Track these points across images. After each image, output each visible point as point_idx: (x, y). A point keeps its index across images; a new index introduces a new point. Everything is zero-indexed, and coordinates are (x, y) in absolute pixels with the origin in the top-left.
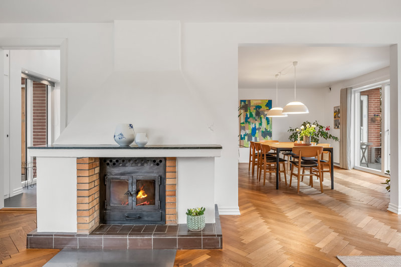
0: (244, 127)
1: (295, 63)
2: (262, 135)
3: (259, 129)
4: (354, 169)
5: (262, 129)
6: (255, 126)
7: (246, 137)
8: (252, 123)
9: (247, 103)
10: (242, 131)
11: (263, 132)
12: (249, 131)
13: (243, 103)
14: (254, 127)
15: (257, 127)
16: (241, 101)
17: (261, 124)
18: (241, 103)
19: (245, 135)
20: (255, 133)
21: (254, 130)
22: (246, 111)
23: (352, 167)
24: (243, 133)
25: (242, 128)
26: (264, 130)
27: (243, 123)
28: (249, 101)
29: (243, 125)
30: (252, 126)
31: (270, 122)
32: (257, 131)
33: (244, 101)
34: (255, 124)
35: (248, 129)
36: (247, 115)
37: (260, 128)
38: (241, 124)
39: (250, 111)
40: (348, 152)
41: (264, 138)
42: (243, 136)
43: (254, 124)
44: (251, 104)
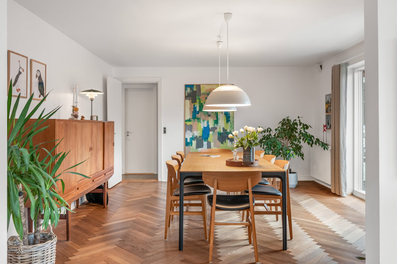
0: (191, 126)
1: (227, 15)
2: (219, 139)
3: (214, 129)
4: (352, 194)
5: (218, 130)
6: (208, 125)
7: (194, 142)
8: (204, 120)
9: (195, 90)
10: (188, 132)
11: (220, 134)
12: (198, 133)
13: (189, 90)
14: (206, 126)
15: (211, 126)
16: (186, 86)
17: (216, 122)
18: (186, 90)
19: (192, 139)
20: (208, 135)
21: (206, 131)
22: (194, 101)
23: (349, 191)
24: (189, 136)
25: (188, 128)
26: (222, 131)
27: (189, 120)
28: (199, 86)
29: (188, 123)
30: (203, 125)
31: (231, 119)
32: (211, 133)
33: (191, 86)
34: (208, 122)
35: (197, 130)
36: (195, 108)
37: (216, 128)
38: (186, 121)
39: (200, 102)
40: (342, 168)
41: (222, 143)
42: (189, 141)
43: (206, 122)
44: (202, 92)
